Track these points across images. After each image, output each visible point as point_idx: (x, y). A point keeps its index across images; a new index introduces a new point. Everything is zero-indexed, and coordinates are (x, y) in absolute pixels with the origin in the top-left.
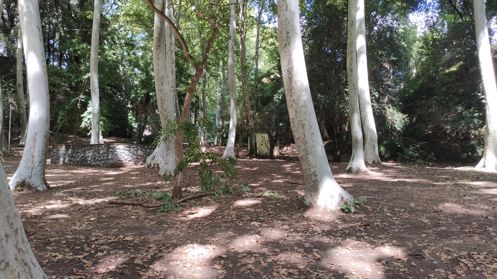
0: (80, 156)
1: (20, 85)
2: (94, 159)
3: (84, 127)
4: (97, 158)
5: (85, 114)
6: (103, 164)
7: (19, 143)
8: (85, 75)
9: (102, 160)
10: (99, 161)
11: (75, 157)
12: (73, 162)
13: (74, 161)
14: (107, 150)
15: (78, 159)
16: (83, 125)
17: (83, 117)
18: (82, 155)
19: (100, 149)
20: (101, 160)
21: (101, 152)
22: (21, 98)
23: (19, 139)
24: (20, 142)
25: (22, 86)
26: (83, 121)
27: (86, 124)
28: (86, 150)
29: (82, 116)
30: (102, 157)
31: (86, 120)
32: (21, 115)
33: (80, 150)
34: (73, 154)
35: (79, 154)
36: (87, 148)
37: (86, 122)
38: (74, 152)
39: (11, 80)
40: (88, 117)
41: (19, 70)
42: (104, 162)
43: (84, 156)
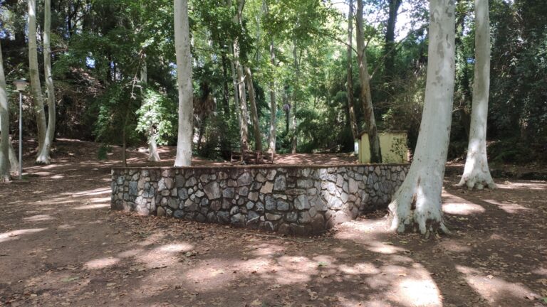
0: (193, 197)
1: (34, 72)
2: (240, 206)
3: (141, 130)
4: (250, 205)
5: (142, 109)
6: (273, 222)
7: (36, 159)
8: (144, 41)
9: (271, 212)
10: (260, 213)
11: (177, 197)
12: (173, 209)
13: (175, 207)
14: (287, 182)
15: (188, 203)
16: (140, 127)
17: (139, 115)
18: (200, 194)
19: (260, 178)
20: (266, 211)
21: (267, 188)
22: (37, 90)
23: (35, 153)
24: (37, 157)
25: (38, 73)
26: (138, 121)
27: (144, 126)
28: (211, 181)
29: (137, 112)
30: (268, 203)
31: (144, 119)
32: (37, 117)
33: (193, 181)
34: (171, 190)
35: (191, 190)
36: (214, 177)
37: (144, 123)
38: (174, 185)
39: (21, 64)
40: (146, 115)
41: (32, 49)
42: (276, 217)
43: (205, 196)
